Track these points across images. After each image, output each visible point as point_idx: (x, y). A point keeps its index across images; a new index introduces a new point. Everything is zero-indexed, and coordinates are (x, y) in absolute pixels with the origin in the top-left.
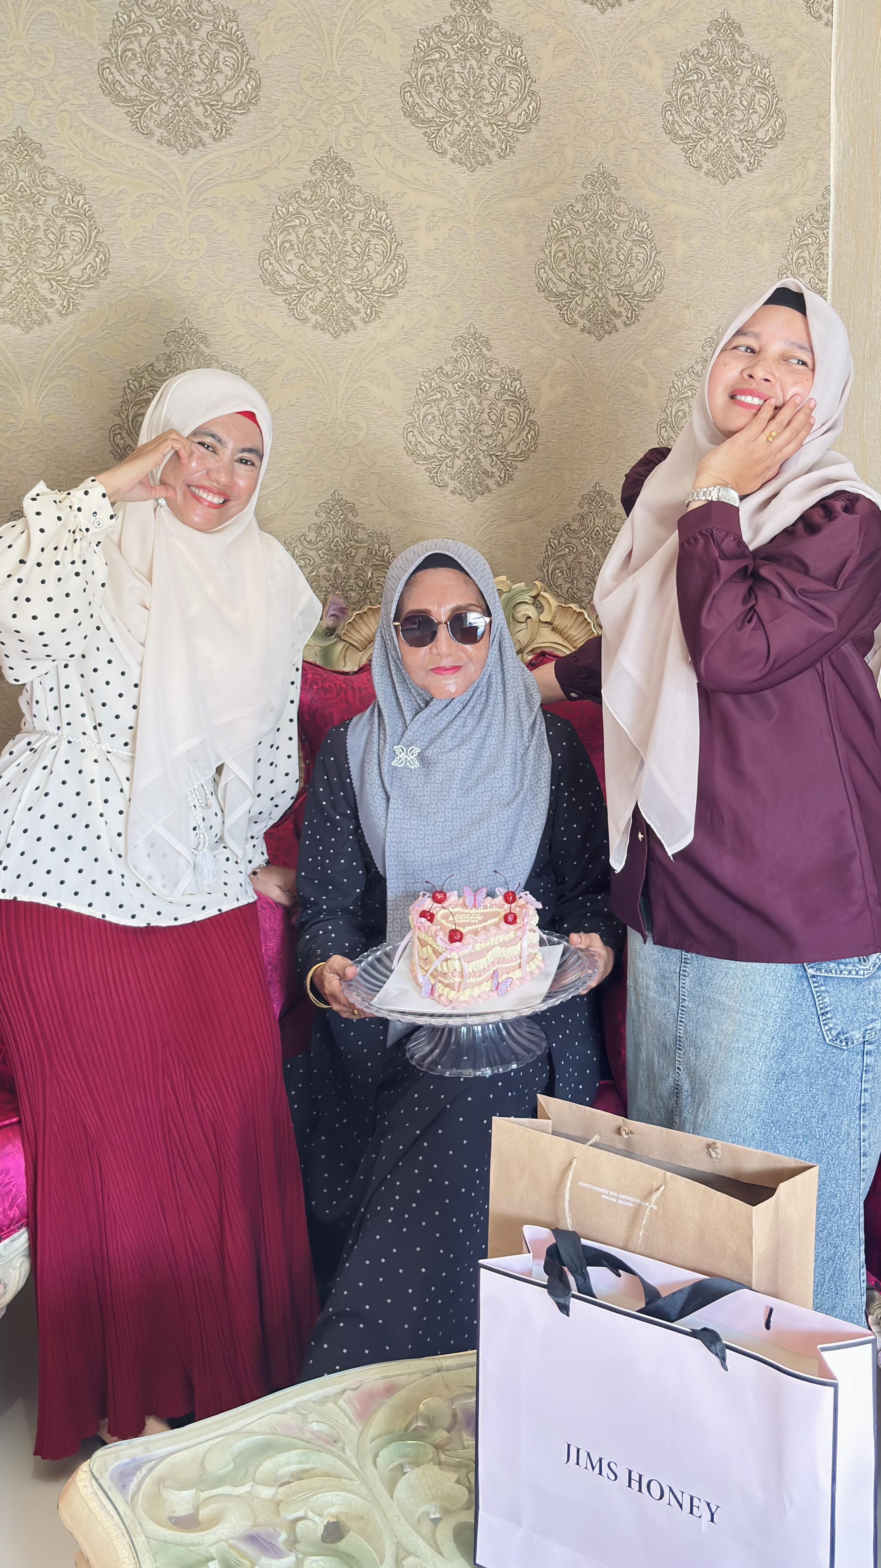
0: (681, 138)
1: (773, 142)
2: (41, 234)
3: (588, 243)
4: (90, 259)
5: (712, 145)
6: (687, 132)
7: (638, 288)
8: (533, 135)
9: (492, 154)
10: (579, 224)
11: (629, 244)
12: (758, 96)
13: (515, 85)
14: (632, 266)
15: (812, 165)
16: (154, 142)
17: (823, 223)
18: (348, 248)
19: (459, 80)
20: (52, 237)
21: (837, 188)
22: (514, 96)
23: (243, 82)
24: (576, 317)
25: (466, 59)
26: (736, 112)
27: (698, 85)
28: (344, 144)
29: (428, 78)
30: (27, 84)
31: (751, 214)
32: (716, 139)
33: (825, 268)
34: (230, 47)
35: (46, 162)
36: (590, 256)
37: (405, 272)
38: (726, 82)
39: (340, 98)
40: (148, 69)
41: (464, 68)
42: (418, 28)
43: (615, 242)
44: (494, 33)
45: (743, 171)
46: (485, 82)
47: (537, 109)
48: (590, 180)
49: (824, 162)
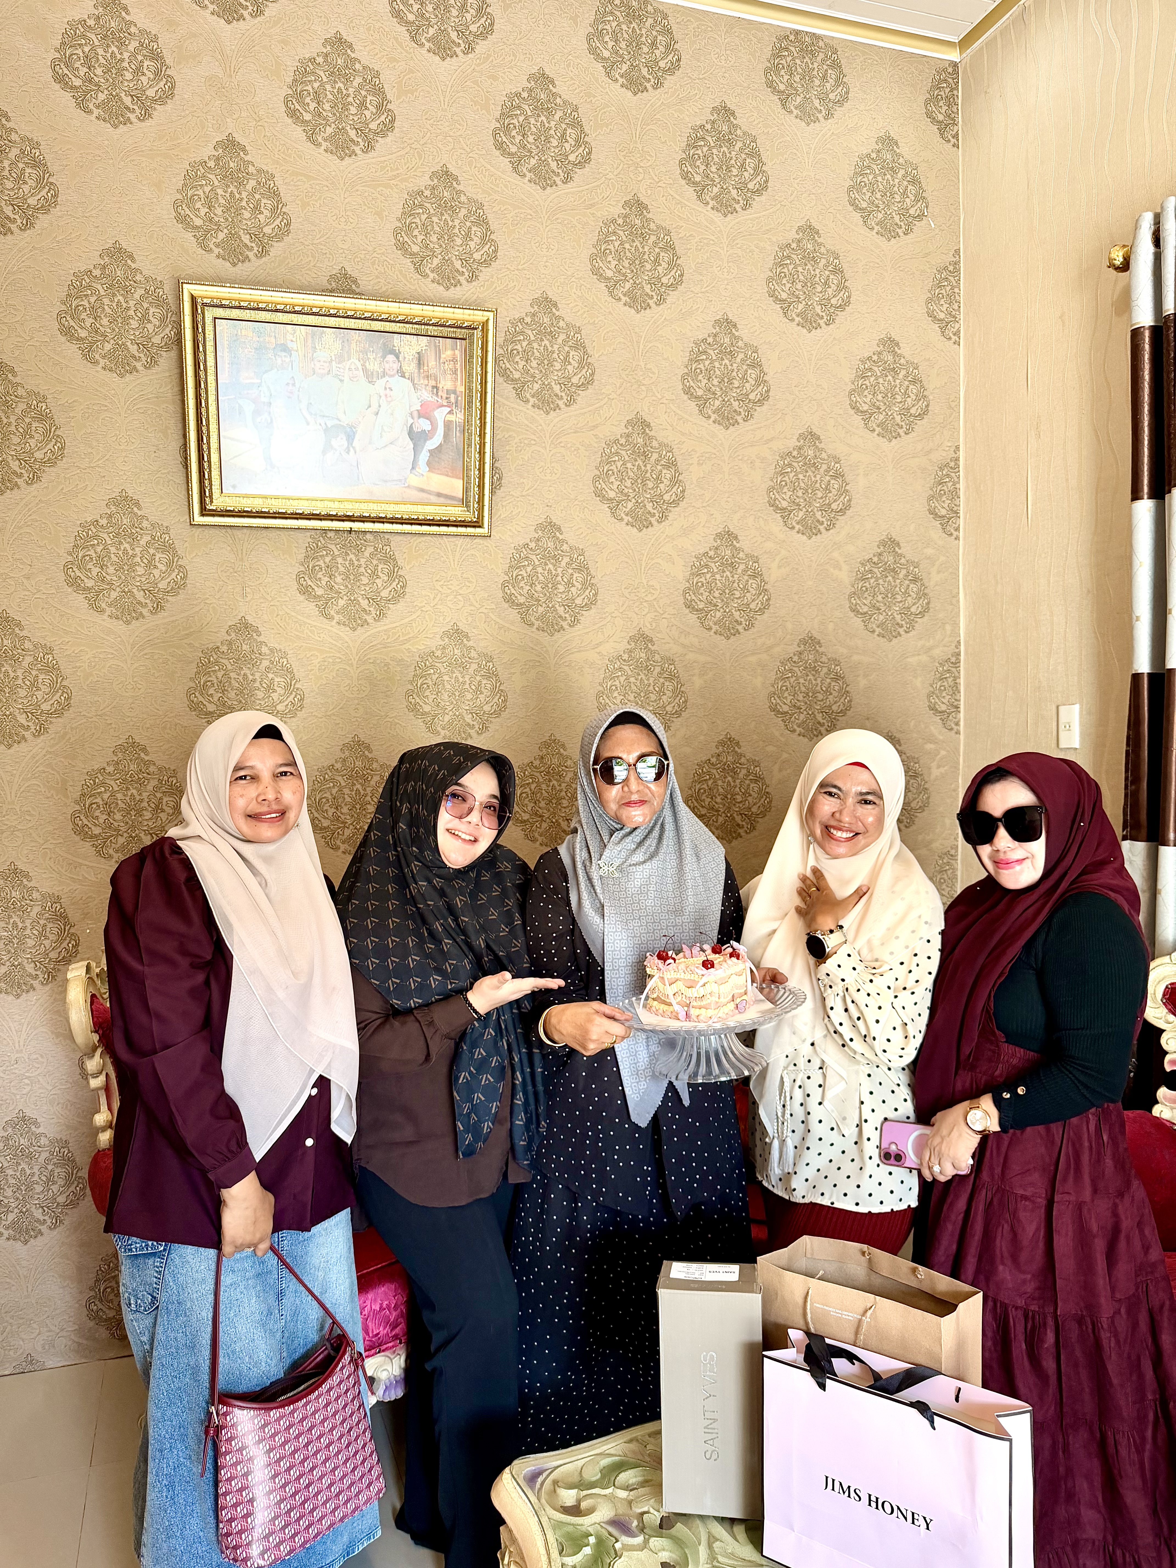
0: (862, 614)
1: (922, 614)
2: (467, 686)
3: (801, 680)
4: (496, 700)
5: (881, 617)
6: (865, 610)
7: (834, 708)
8: (766, 616)
9: (740, 628)
10: (796, 669)
11: (828, 680)
12: (912, 586)
13: (754, 586)
14: (831, 694)
15: (948, 628)
16: (534, 629)
17: (956, 664)
18: (651, 688)
19: (719, 584)
20: (473, 687)
21: (966, 642)
22: (754, 592)
23: (588, 591)
24: (795, 727)
25: (724, 572)
26: (897, 596)
27: (872, 581)
28: (648, 625)
29: (700, 584)
30: (460, 597)
31: (908, 660)
32: (884, 614)
33: (959, 692)
34: (580, 570)
35: (471, 643)
36: (803, 689)
37: (686, 701)
38: (890, 578)
39: (646, 599)
40: (531, 586)
41: (722, 577)
42: (694, 554)
43: (819, 680)
44: (741, 555)
45: (902, 633)
46: (736, 585)
47: (769, 600)
48: (803, 642)
49: (956, 625)
